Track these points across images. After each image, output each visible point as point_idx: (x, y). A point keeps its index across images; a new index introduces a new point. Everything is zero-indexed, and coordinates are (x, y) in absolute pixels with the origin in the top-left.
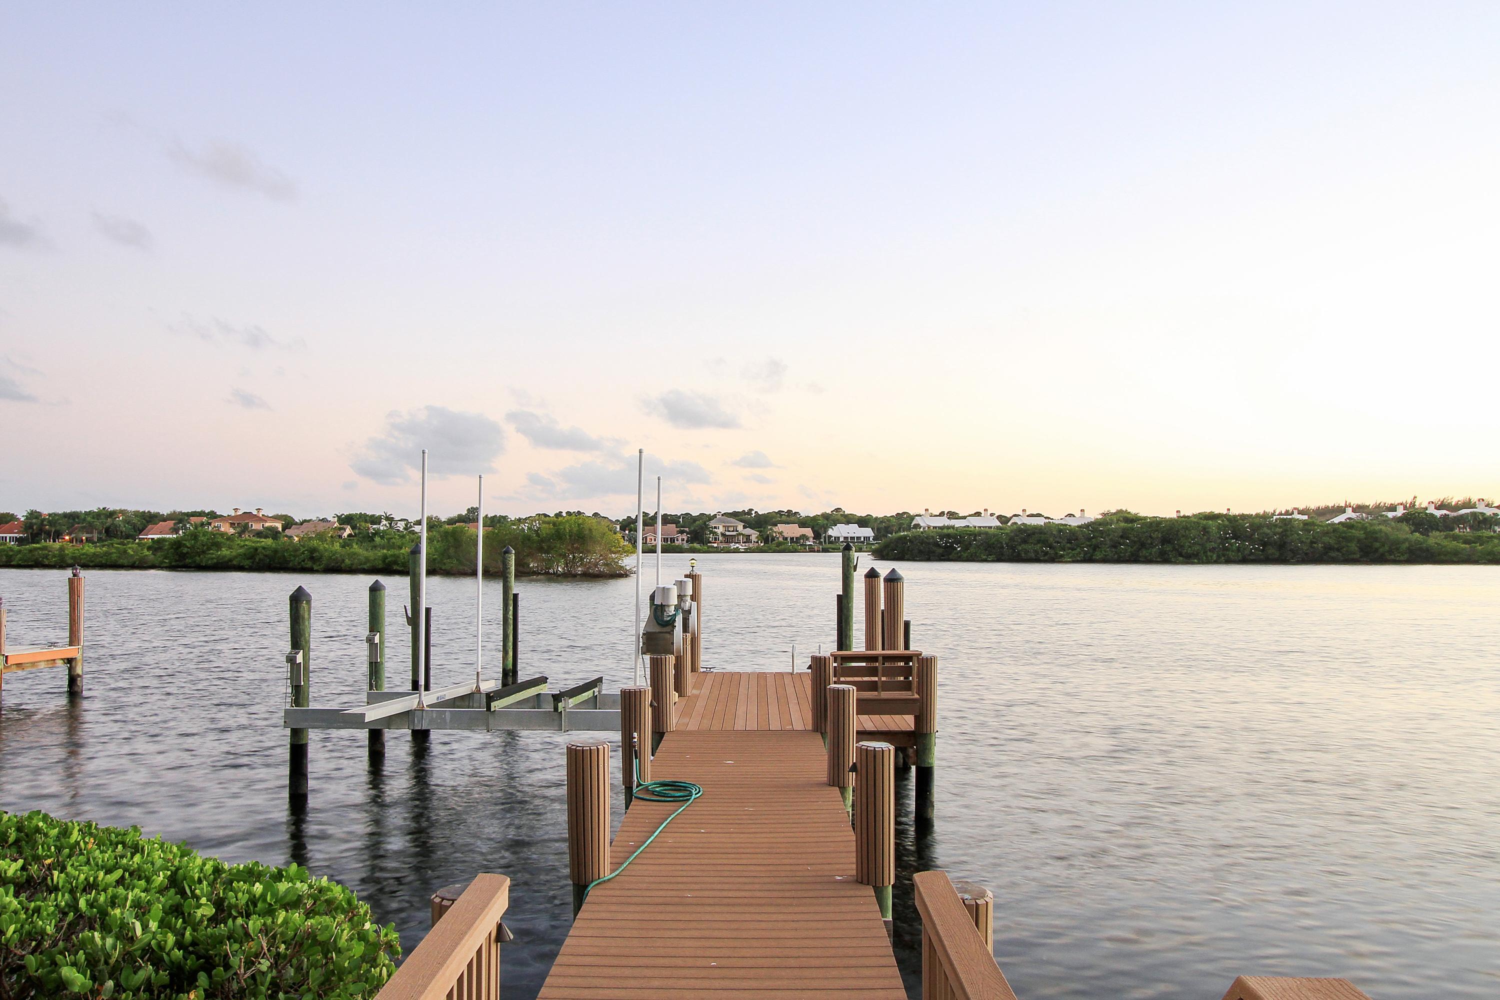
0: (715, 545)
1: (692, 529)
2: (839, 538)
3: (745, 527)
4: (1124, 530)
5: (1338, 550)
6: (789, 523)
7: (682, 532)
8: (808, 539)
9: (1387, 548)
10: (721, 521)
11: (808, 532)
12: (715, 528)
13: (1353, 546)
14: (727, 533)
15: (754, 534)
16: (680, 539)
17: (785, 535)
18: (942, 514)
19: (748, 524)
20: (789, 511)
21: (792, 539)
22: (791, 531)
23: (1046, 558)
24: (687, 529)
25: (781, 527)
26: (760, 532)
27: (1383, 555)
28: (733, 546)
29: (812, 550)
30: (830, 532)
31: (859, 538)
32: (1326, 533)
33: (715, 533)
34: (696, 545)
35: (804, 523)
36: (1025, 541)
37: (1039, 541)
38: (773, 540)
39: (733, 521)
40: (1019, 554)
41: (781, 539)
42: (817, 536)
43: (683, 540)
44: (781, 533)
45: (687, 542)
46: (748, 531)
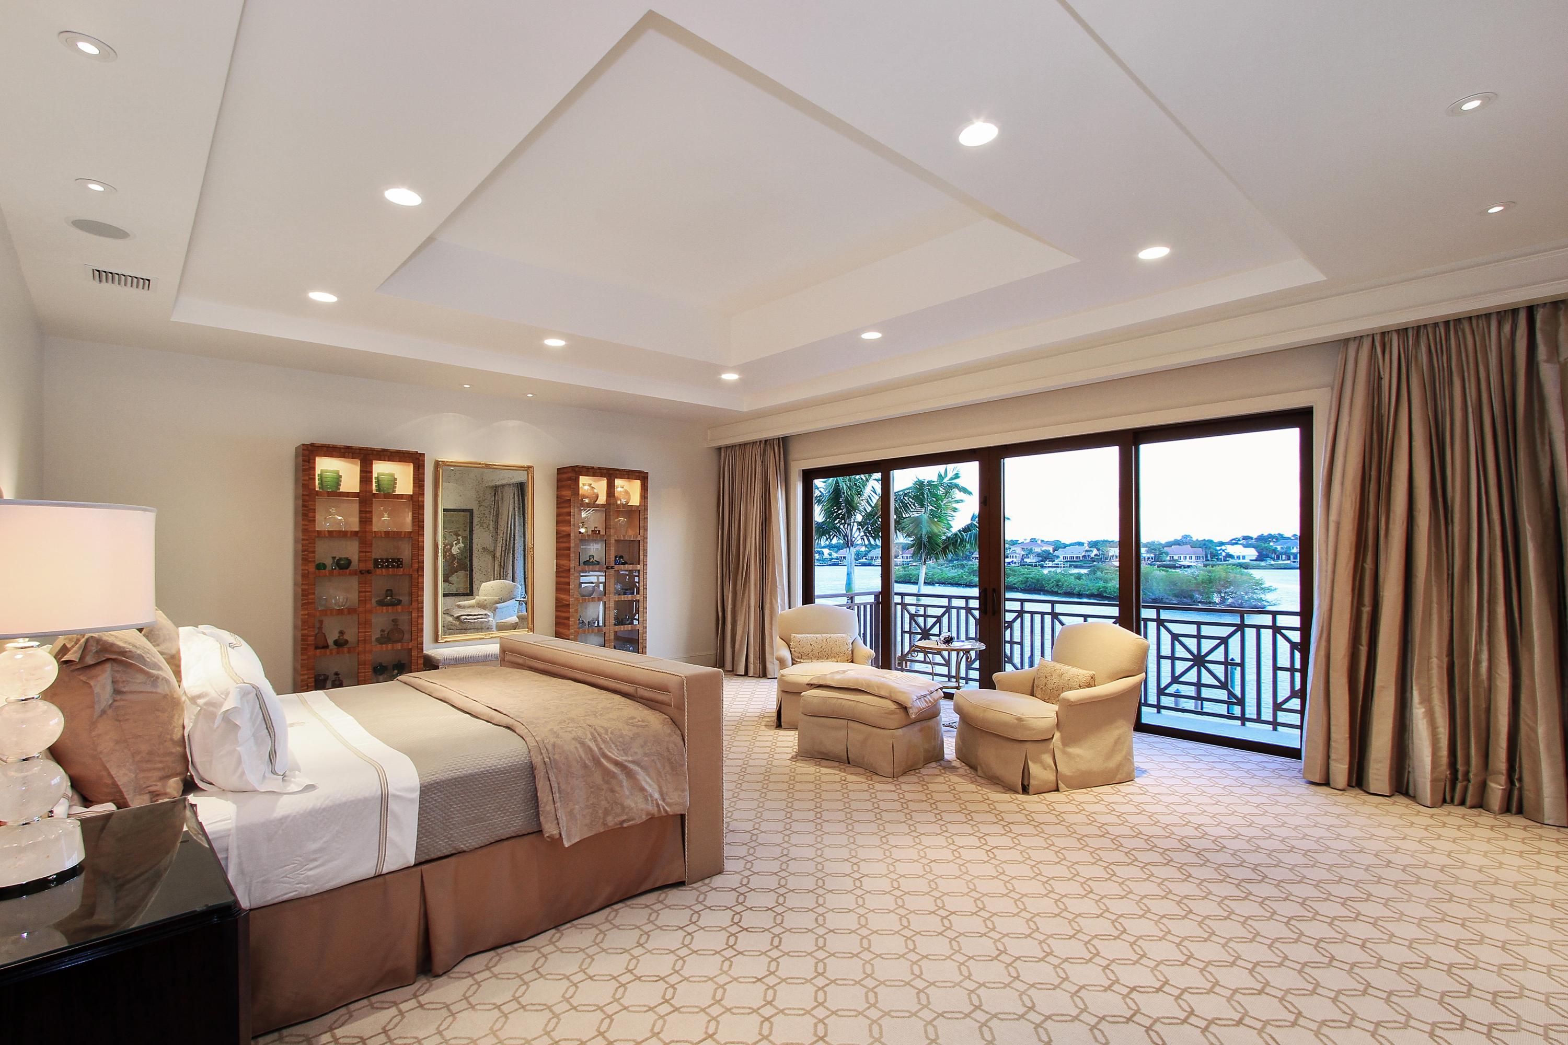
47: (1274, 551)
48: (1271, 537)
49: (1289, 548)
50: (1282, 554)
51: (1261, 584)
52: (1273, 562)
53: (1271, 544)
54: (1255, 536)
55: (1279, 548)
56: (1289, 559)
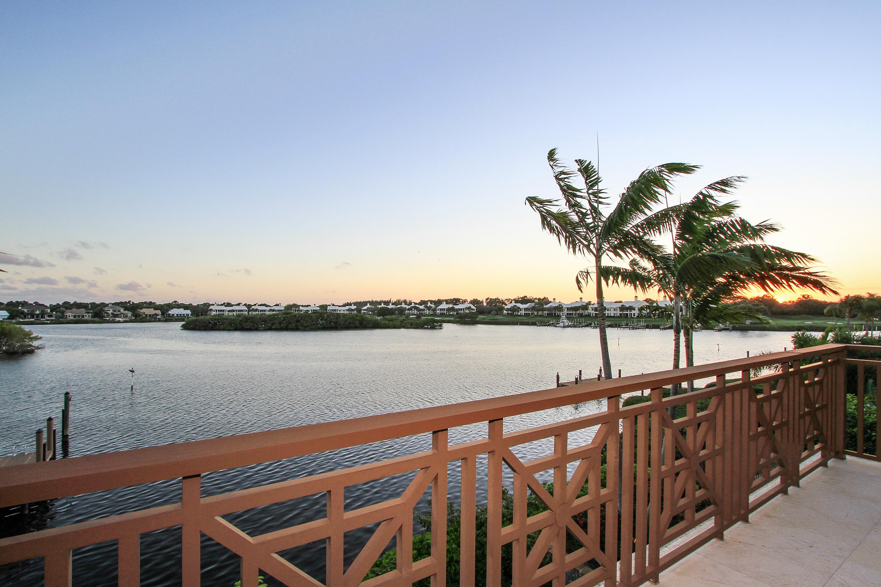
0: (108, 319)
1: (95, 311)
2: (174, 315)
3: (124, 310)
4: (284, 317)
5: (353, 323)
6: (149, 308)
7: (88, 313)
8: (158, 315)
9: (366, 323)
10: (111, 307)
11: (159, 312)
12: (108, 310)
13: (357, 323)
14: (115, 313)
15: (130, 314)
16: (87, 316)
17: (146, 313)
18: (222, 305)
19: (126, 309)
20: (150, 302)
21: (150, 315)
22: (150, 311)
23: (254, 328)
24: (92, 311)
25: (144, 310)
26: (133, 312)
27: (366, 325)
28: (117, 319)
29: (159, 321)
30: (170, 312)
31: (184, 315)
32: (349, 318)
33: (107, 313)
34: (97, 319)
35: (156, 307)
36: (246, 322)
37: (252, 322)
38: (140, 316)
39: (118, 308)
40: (243, 327)
41: (144, 315)
42: (163, 314)
43: (89, 316)
44: (144, 313)
45: (91, 317)
46: (126, 312)
47: (23, 313)
48: (18, 303)
49: (33, 311)
50: (28, 314)
51: (30, 335)
52: (21, 320)
53: (20, 308)
54: (5, 303)
55: (26, 310)
56: (33, 318)
